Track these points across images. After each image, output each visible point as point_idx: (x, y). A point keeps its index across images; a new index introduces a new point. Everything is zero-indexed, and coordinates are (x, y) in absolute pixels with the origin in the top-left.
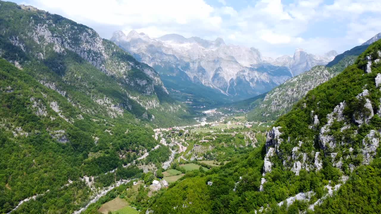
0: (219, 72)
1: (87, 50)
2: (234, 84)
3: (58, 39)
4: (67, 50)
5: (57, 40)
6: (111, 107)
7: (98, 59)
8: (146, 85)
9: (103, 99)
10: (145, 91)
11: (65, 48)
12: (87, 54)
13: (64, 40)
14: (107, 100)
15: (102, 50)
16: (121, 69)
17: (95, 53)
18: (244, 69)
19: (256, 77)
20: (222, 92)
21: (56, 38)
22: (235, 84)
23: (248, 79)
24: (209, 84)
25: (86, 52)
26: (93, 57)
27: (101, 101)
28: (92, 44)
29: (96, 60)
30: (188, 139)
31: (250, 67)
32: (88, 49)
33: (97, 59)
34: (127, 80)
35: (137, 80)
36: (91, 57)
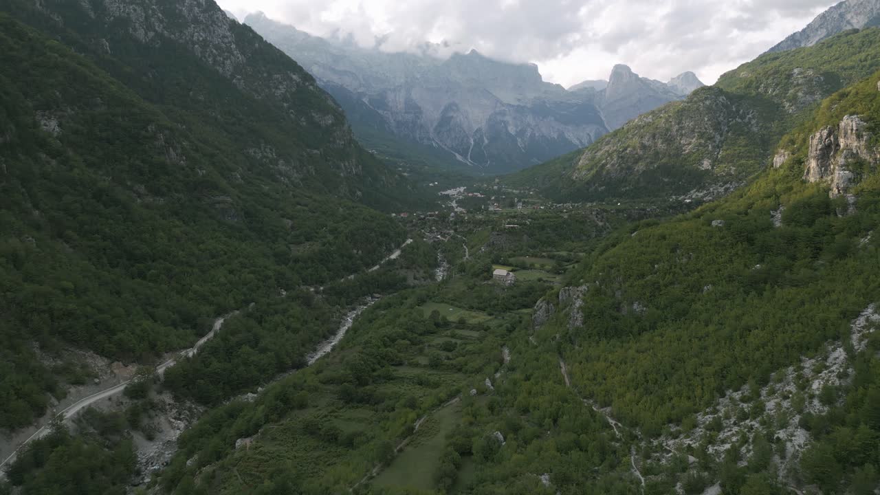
0: (451, 114)
1: (198, 39)
2: (483, 141)
3: (137, 8)
4: (159, 36)
5: (135, 10)
6: (277, 165)
7: (226, 62)
8: (333, 125)
9: (260, 148)
10: (331, 139)
11: (155, 31)
12: (200, 49)
13: (150, 12)
14: (268, 150)
15: (230, 42)
16: (277, 88)
17: (217, 47)
18: (504, 108)
19: (529, 125)
20: (459, 157)
21: (131, 7)
22: (486, 141)
23: (512, 130)
24: (429, 139)
25: (198, 44)
26: (215, 56)
27: (255, 152)
28: (207, 27)
29: (222, 65)
30: (461, 230)
31: (516, 103)
32: (201, 39)
33: (223, 63)
34: (292, 113)
35: (313, 114)
36: (209, 56)
